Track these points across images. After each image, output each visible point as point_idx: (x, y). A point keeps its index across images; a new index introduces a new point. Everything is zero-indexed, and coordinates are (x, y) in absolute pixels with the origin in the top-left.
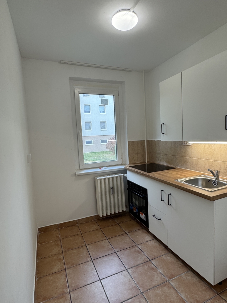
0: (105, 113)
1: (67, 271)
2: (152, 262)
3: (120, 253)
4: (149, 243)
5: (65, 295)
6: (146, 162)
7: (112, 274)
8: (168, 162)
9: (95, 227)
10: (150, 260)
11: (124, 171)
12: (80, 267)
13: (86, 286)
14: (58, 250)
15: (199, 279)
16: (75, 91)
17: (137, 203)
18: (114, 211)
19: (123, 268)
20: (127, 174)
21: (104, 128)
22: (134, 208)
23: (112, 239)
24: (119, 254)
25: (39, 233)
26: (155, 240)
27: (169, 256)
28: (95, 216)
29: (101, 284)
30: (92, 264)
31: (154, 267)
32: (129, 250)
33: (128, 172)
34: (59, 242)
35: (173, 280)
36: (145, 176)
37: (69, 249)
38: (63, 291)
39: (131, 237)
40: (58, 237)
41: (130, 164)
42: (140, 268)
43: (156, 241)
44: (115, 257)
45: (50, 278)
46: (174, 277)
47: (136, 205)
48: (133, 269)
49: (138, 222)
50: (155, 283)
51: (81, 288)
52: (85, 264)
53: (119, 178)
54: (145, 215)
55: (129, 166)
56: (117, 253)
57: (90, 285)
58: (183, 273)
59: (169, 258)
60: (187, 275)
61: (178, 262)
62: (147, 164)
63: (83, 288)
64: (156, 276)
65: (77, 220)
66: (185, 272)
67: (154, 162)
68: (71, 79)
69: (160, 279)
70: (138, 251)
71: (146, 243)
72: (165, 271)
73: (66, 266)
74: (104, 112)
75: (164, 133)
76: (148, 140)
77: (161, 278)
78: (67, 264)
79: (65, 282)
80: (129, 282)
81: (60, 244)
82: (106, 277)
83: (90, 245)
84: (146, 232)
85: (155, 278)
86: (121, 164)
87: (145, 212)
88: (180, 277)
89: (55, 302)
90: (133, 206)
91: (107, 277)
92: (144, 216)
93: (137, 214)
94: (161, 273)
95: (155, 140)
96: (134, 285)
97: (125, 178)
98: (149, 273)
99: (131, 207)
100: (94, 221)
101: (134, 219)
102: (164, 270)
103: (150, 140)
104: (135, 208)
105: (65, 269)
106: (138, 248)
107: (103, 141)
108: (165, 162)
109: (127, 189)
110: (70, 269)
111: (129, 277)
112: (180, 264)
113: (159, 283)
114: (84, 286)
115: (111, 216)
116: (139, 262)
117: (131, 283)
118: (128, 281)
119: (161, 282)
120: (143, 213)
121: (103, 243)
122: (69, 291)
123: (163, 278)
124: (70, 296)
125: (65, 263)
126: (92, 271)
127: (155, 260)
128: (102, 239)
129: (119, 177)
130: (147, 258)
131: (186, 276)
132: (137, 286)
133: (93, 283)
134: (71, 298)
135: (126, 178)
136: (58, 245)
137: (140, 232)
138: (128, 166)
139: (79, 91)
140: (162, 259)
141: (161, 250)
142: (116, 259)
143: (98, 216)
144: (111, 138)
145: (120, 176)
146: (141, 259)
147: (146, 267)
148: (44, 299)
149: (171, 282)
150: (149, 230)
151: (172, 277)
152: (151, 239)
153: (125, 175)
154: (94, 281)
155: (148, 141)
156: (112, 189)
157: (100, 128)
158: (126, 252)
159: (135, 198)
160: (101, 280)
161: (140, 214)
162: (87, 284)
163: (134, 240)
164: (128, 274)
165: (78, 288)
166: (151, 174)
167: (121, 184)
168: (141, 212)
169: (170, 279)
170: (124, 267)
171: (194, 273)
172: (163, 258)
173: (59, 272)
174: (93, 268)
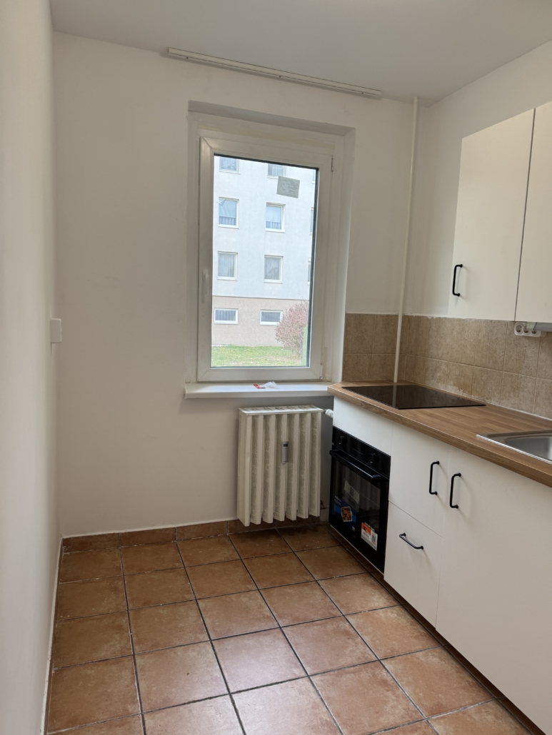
0: (283, 230)
1: (139, 661)
2: (384, 666)
3: (292, 631)
4: (381, 613)
5: (129, 719)
6: (395, 380)
7: (266, 684)
8: (461, 386)
9: (226, 553)
10: (379, 660)
11: (326, 401)
12: (176, 653)
13: (189, 705)
14: (116, 605)
15: (518, 726)
16: (204, 145)
17: (357, 498)
18: (286, 513)
19: (299, 672)
20: (332, 409)
21: (276, 276)
22: (345, 512)
23: (272, 591)
24: (290, 632)
25: (64, 554)
26: (398, 609)
27: (436, 654)
28: (227, 522)
29: (231, 704)
30: (211, 650)
31: (389, 678)
32: (319, 626)
33: (337, 403)
34: (120, 584)
35: (441, 718)
36: (386, 417)
37: (147, 604)
38: (125, 710)
39: (331, 593)
40: (118, 569)
41: (344, 379)
42: (348, 676)
43: (403, 611)
44: (279, 639)
45: (91, 672)
46: (443, 712)
47: (353, 502)
48: (326, 677)
49: (352, 554)
50: (386, 721)
51: (175, 708)
52: (191, 647)
53: (308, 419)
54: (376, 532)
55: (344, 388)
56: (284, 630)
57: (202, 702)
58: (471, 705)
59: (435, 659)
60: (483, 710)
61: (461, 675)
62: (398, 387)
63: (181, 708)
64: (391, 704)
65: (174, 529)
66: (477, 703)
67: (420, 383)
68: (195, 108)
69: (403, 712)
70: (347, 633)
71: (371, 613)
72: (421, 694)
73: (137, 648)
74: (278, 225)
75: (458, 295)
76: (408, 316)
77: (407, 710)
78: (139, 642)
79: (132, 687)
80: (313, 708)
81: (121, 586)
82: (247, 688)
83: (207, 601)
84: (376, 583)
85: (388, 708)
86: (318, 378)
87: (377, 527)
88: (463, 713)
89: (102, 732)
90: (343, 504)
91: (250, 688)
92: (373, 537)
93: (354, 528)
94: (407, 698)
95: (429, 316)
96: (326, 717)
97: (328, 420)
98: (371, 692)
99: (335, 507)
100: (225, 536)
101: (342, 544)
102: (417, 691)
103: (414, 315)
104: (348, 510)
105: (134, 655)
106: (347, 625)
107: (268, 316)
108: (454, 385)
109: (331, 453)
110: (147, 656)
111: (314, 695)
112: (467, 681)
113: (399, 722)
114: (185, 704)
115: (275, 528)
116: (347, 660)
117: (317, 711)
118: (310, 706)
119: (405, 720)
120: (372, 526)
121: (247, 599)
122: (142, 711)
123: (413, 711)
124: (144, 725)
125: (134, 639)
126: (210, 669)
127: (393, 662)
128: (243, 589)
129: (309, 415)
130: (371, 653)
131: (482, 712)
132: (335, 722)
133: (210, 698)
134: (144, 729)
135: (330, 419)
136: (116, 589)
137: (358, 581)
138: (338, 387)
139: (213, 146)
140: (416, 660)
141: (415, 637)
142: (282, 645)
143: (237, 522)
144: (294, 308)
145: (313, 414)
146: (353, 653)
147: (365, 675)
148: (72, 722)
149: (433, 724)
150: (385, 579)
151: (438, 709)
152: (388, 604)
153: (328, 412)
154: (214, 695)
155: (407, 319)
156: (284, 448)
157: (263, 276)
158: (312, 631)
159: (350, 483)
160: (233, 695)
161: (363, 531)
162: (191, 700)
163: (338, 601)
164: (311, 688)
165: (167, 706)
166: (407, 414)
167: (313, 438)
168: (364, 525)
169: (433, 714)
170: (301, 668)
171: (504, 707)
172: (418, 658)
173: (117, 660)
174: (212, 660)
